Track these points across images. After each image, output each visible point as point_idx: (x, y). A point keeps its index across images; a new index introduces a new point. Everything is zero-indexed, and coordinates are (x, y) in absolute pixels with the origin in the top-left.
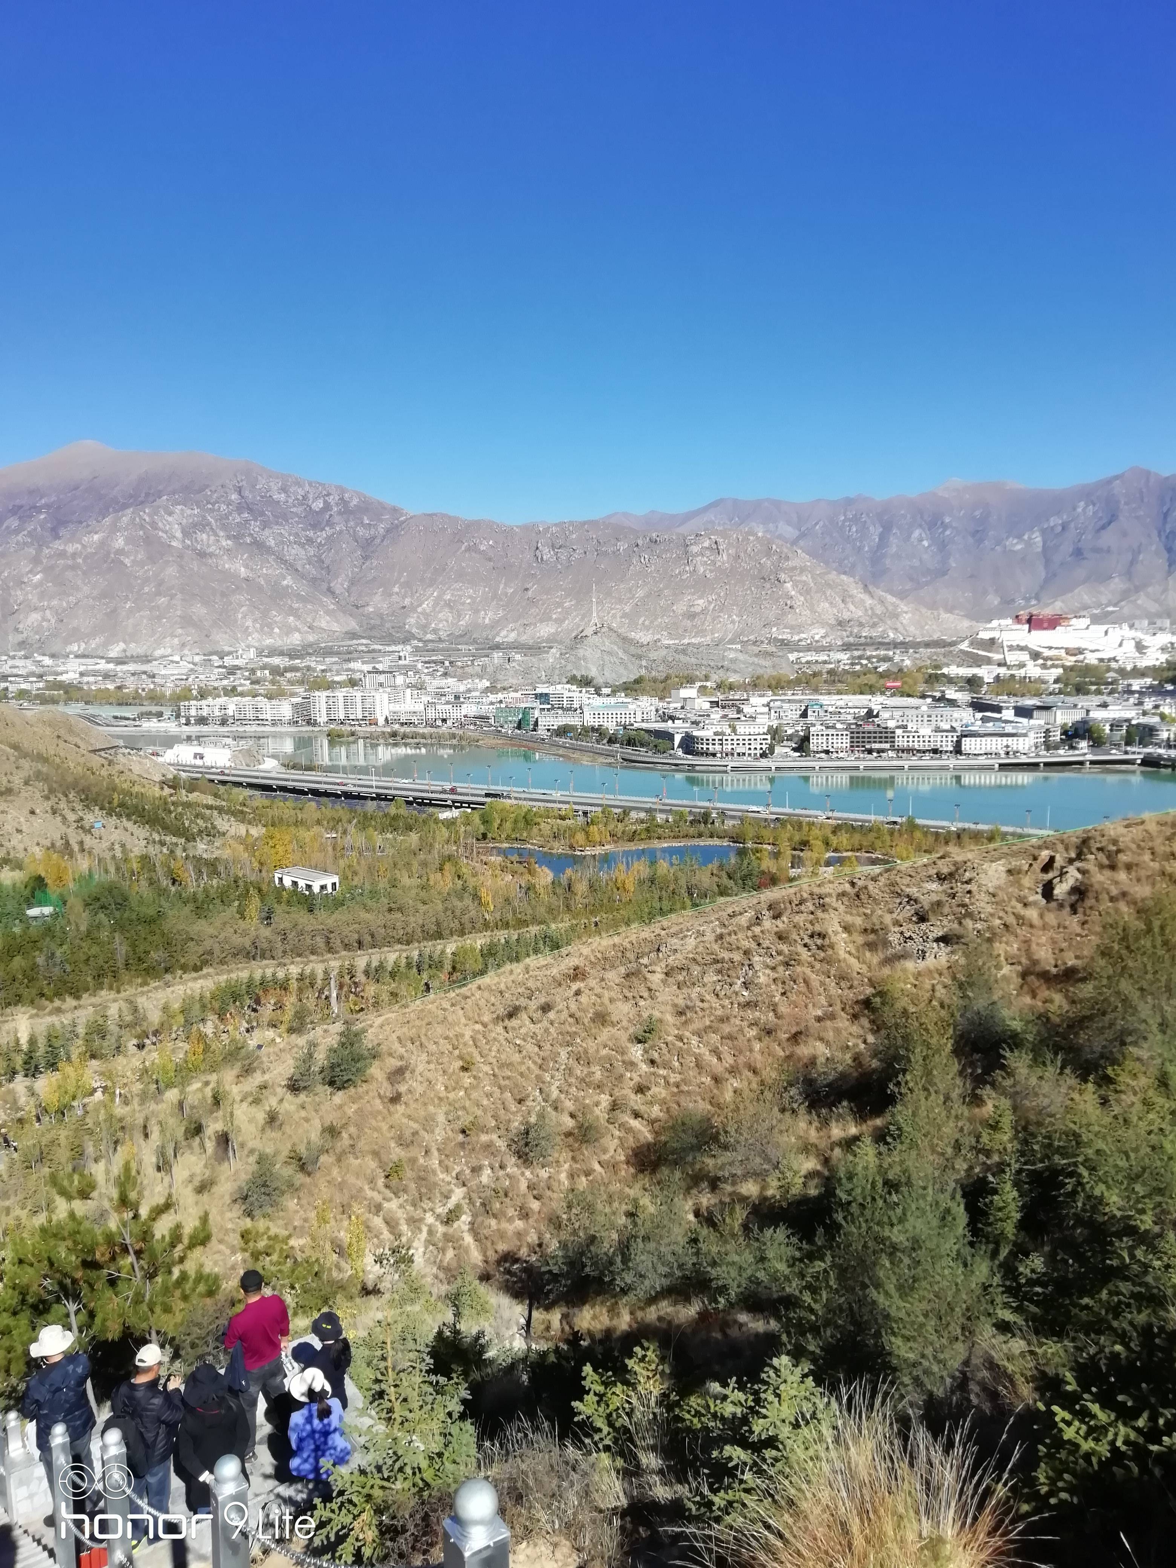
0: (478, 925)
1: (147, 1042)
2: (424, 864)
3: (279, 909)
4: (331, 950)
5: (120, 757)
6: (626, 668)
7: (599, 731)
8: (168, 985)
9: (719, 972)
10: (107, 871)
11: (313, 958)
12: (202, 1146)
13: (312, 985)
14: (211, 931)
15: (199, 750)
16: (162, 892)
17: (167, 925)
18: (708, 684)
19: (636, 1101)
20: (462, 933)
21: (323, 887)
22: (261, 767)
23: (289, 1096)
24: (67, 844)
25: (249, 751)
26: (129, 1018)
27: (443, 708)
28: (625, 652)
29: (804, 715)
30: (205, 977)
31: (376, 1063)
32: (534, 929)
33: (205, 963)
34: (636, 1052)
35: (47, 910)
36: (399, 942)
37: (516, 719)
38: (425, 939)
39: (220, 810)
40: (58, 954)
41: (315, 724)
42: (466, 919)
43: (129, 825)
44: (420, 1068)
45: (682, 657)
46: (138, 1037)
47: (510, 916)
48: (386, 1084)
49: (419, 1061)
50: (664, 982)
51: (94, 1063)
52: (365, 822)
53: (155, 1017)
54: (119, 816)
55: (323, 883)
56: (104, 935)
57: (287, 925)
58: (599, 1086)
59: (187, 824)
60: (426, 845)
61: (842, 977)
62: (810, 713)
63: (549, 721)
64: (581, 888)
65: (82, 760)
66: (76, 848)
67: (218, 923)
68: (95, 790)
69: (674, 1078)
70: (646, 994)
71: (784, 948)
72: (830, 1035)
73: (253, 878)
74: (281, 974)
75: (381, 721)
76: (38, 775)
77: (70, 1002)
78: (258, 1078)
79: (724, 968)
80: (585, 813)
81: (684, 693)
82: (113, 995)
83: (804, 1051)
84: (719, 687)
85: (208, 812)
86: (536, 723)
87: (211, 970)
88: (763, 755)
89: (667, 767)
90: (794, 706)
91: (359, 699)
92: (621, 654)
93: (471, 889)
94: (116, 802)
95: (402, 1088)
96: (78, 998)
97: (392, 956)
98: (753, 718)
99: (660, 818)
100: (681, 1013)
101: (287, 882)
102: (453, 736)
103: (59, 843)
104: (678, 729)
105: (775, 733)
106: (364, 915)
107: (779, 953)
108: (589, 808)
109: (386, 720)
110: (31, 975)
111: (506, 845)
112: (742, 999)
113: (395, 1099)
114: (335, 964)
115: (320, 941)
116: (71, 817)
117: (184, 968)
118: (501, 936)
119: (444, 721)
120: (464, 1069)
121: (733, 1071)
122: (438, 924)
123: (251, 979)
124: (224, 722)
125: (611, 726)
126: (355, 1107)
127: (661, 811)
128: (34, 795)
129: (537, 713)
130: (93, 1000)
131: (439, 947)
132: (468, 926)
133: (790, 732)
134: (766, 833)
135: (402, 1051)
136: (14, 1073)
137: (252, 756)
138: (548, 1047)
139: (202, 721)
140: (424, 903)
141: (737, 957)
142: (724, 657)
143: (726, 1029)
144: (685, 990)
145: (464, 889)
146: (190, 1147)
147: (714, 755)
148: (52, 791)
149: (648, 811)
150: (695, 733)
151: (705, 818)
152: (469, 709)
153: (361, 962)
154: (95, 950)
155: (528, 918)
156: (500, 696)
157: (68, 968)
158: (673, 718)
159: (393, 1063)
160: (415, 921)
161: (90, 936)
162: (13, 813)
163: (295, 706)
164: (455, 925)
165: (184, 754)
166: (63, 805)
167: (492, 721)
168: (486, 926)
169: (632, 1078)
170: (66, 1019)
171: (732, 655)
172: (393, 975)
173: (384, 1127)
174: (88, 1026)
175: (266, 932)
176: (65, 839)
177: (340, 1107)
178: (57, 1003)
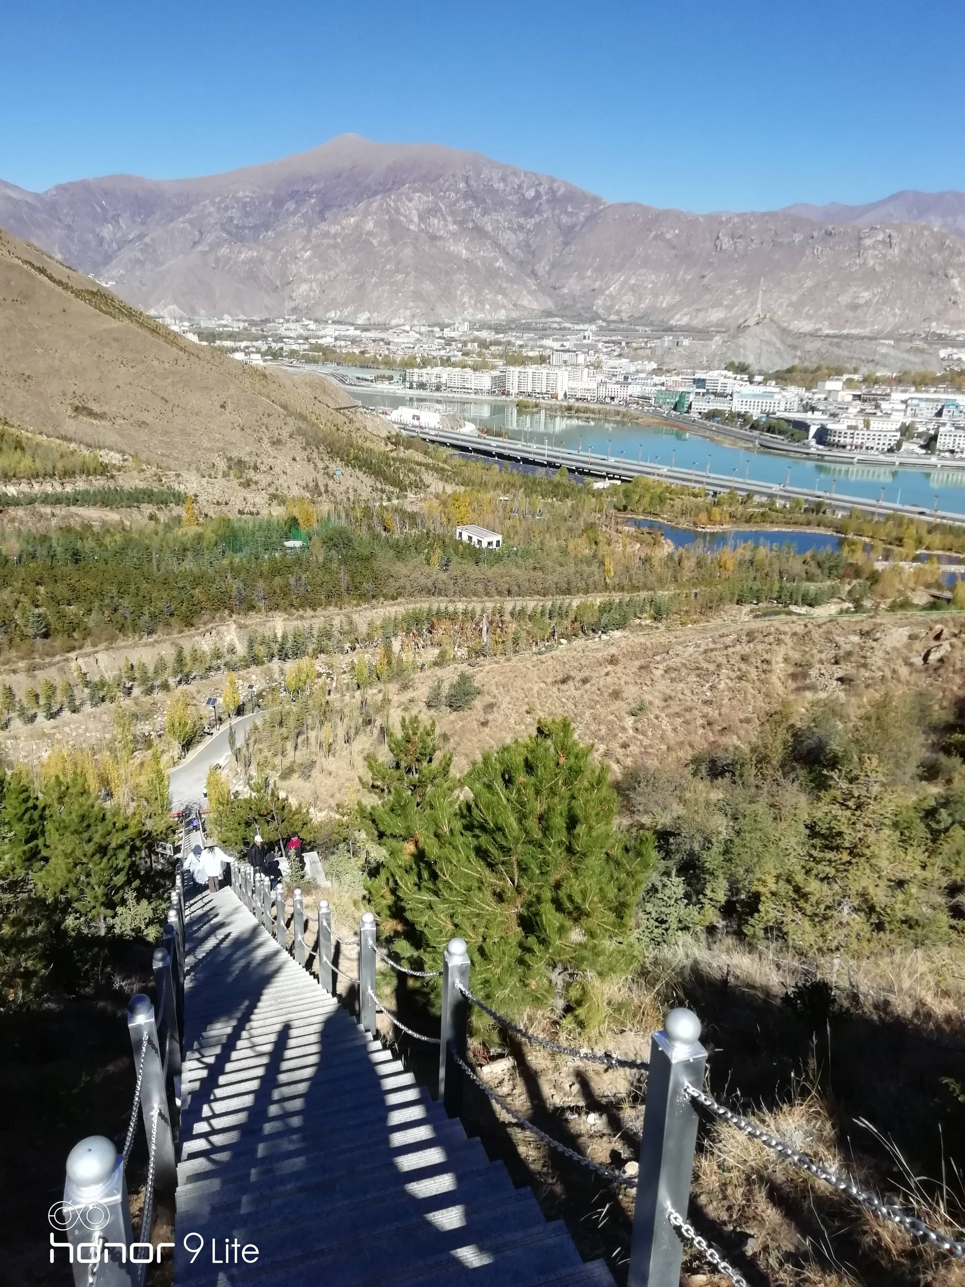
0: (599, 587)
1: (358, 646)
2: (570, 530)
3: (455, 559)
4: (487, 594)
5: (358, 414)
6: (781, 357)
7: (744, 417)
8: (373, 607)
9: (698, 676)
10: (339, 517)
11: (474, 598)
12: (372, 732)
13: (472, 619)
14: (405, 571)
15: (416, 412)
16: (376, 537)
17: (375, 564)
18: (856, 377)
19: (619, 752)
20: (586, 592)
21: (490, 543)
22: (463, 430)
23: (425, 709)
24: (317, 485)
25: (454, 416)
26: (346, 628)
27: (613, 388)
28: (783, 342)
29: (939, 414)
30: (399, 604)
31: (479, 697)
32: (644, 594)
33: (400, 594)
34: (629, 721)
35: (298, 544)
36: (538, 593)
37: (673, 401)
38: (557, 593)
39: (427, 466)
40: (303, 577)
41: (508, 394)
42: (590, 581)
43: (360, 474)
44: (504, 706)
45: (835, 350)
46: (351, 642)
47: (626, 582)
48: (482, 713)
49: (505, 702)
50: (663, 676)
51: (322, 656)
52: (531, 488)
53: (363, 629)
54: (354, 467)
55: (490, 540)
56: (334, 566)
57: (458, 573)
58: (602, 739)
59: (401, 476)
60: (575, 513)
61: (767, 695)
62: (945, 412)
63: (701, 405)
64: (689, 564)
65: (331, 418)
66: (323, 489)
67: (410, 567)
68: (338, 445)
69: (646, 742)
70: (649, 683)
71: (743, 666)
72: (742, 733)
73: (440, 531)
74: (451, 609)
75: (561, 396)
76: (299, 431)
77: (310, 612)
78: (410, 694)
79: (702, 674)
80: (715, 493)
81: (830, 385)
82: (337, 610)
83: (724, 740)
84: (865, 380)
85: (418, 468)
86: (690, 407)
87: (403, 600)
88: (891, 450)
89: (798, 455)
90: (931, 405)
91: (544, 376)
92: (779, 344)
93: (600, 557)
94: (352, 456)
95: (490, 717)
96: (315, 610)
97: (531, 604)
98: (888, 415)
99: (779, 503)
100: (666, 700)
101: (465, 538)
102: (618, 413)
103: (311, 484)
104: (815, 420)
105: (906, 431)
106: (515, 571)
107: (739, 670)
108: (718, 489)
109: (565, 395)
110: (285, 591)
111: (641, 517)
112: (705, 698)
113: (484, 724)
114: (490, 605)
115: (480, 587)
116: (321, 465)
117: (385, 597)
118: (617, 597)
119: (612, 398)
120: (528, 712)
121: (681, 744)
122: (569, 583)
123: (430, 610)
124: (438, 389)
125: (755, 414)
126: (461, 723)
127: (782, 497)
128: (295, 446)
129: (692, 397)
130: (324, 613)
131: (568, 601)
132: (592, 586)
133: (921, 429)
134: (866, 527)
135: (496, 692)
136: (273, 656)
137: (456, 421)
138: (580, 707)
139: (422, 386)
140: (562, 565)
141: (712, 667)
142: (875, 352)
143: (688, 716)
144: (675, 684)
145: (594, 556)
146: (365, 731)
147: (844, 447)
148: (308, 443)
149: (771, 496)
150: (830, 426)
151: (818, 508)
152: (635, 390)
153: (509, 605)
154: (327, 578)
155: (641, 584)
156: (663, 379)
157: (310, 589)
158: (813, 409)
159: (488, 699)
160: (551, 579)
161: (324, 566)
162: (281, 458)
163: (494, 378)
164: (582, 585)
165: (404, 414)
166: (315, 455)
167: (652, 402)
168: (606, 587)
169: (622, 737)
170: (306, 624)
171: (884, 350)
172: (531, 618)
173: (475, 740)
174: (320, 632)
175: (444, 576)
176: (315, 481)
177: (453, 722)
178: (301, 612)
